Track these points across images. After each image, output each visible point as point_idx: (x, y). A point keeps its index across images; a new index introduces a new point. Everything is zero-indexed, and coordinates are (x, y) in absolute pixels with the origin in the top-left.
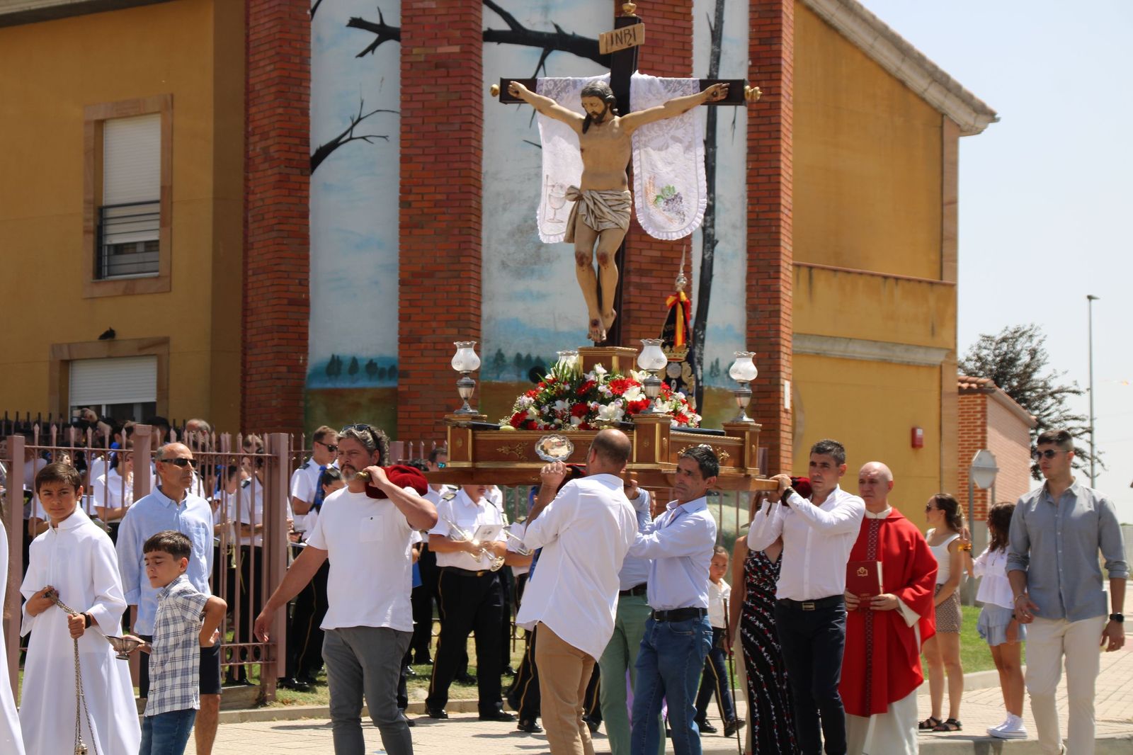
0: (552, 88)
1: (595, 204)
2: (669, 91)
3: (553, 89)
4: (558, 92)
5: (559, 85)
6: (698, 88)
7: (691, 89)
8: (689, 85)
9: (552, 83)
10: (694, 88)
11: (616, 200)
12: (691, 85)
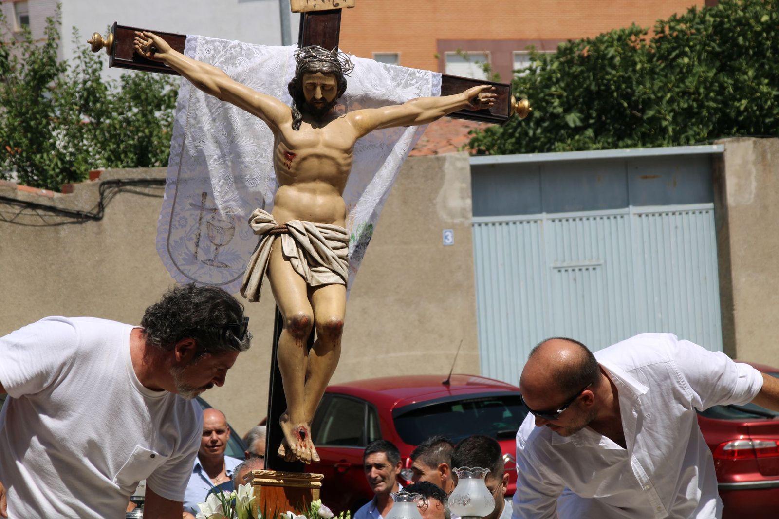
0: (211, 55)
1: (312, 242)
2: (398, 85)
3: (213, 56)
4: (222, 63)
5: (222, 53)
6: (439, 89)
7: (430, 86)
8: (426, 80)
9: (212, 48)
10: (433, 86)
11: (340, 240)
12: (430, 80)
